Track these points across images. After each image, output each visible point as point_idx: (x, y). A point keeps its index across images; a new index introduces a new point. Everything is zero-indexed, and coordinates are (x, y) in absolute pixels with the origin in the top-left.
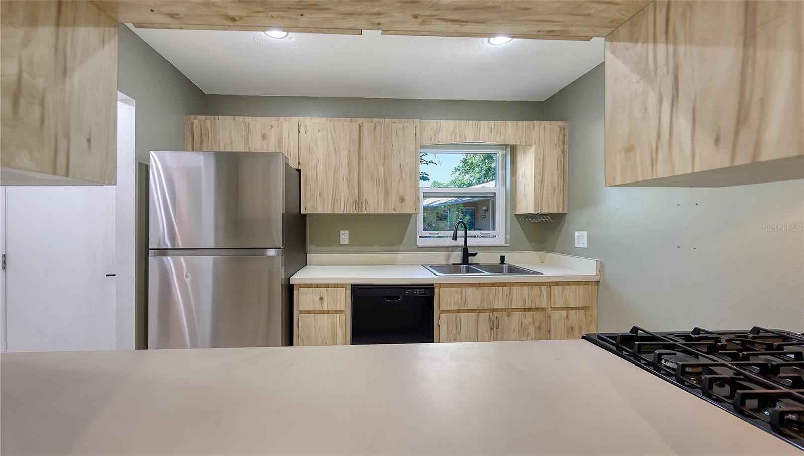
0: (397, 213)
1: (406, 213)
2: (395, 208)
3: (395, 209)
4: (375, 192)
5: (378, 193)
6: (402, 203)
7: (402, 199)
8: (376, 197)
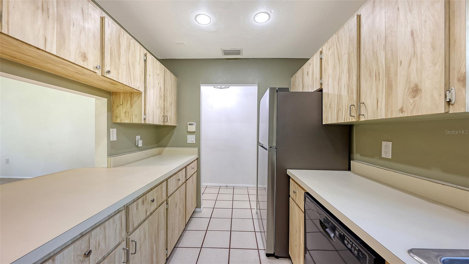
0: (406, 115)
1: (424, 113)
2: (402, 108)
3: (402, 110)
4: (374, 91)
5: (377, 91)
6: (414, 97)
7: (416, 91)
8: (375, 97)
